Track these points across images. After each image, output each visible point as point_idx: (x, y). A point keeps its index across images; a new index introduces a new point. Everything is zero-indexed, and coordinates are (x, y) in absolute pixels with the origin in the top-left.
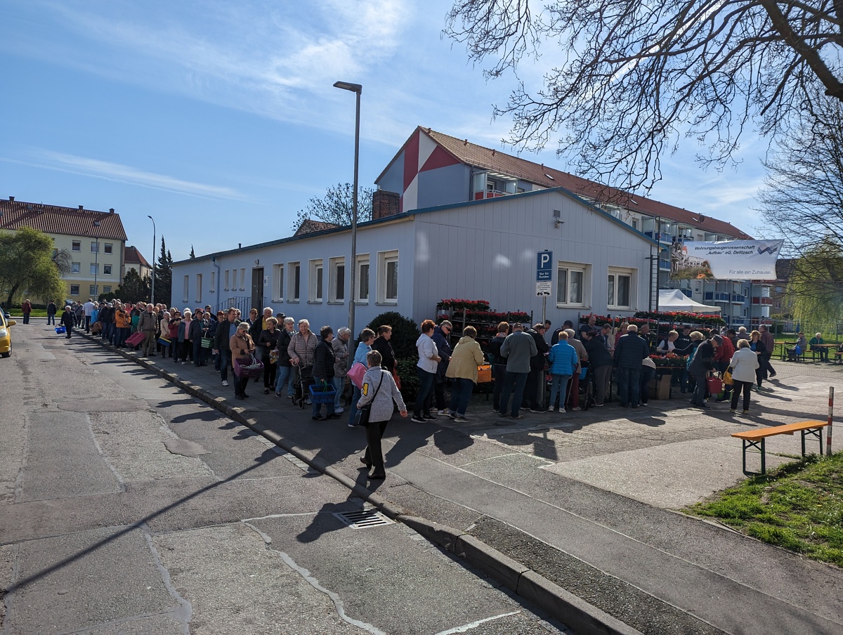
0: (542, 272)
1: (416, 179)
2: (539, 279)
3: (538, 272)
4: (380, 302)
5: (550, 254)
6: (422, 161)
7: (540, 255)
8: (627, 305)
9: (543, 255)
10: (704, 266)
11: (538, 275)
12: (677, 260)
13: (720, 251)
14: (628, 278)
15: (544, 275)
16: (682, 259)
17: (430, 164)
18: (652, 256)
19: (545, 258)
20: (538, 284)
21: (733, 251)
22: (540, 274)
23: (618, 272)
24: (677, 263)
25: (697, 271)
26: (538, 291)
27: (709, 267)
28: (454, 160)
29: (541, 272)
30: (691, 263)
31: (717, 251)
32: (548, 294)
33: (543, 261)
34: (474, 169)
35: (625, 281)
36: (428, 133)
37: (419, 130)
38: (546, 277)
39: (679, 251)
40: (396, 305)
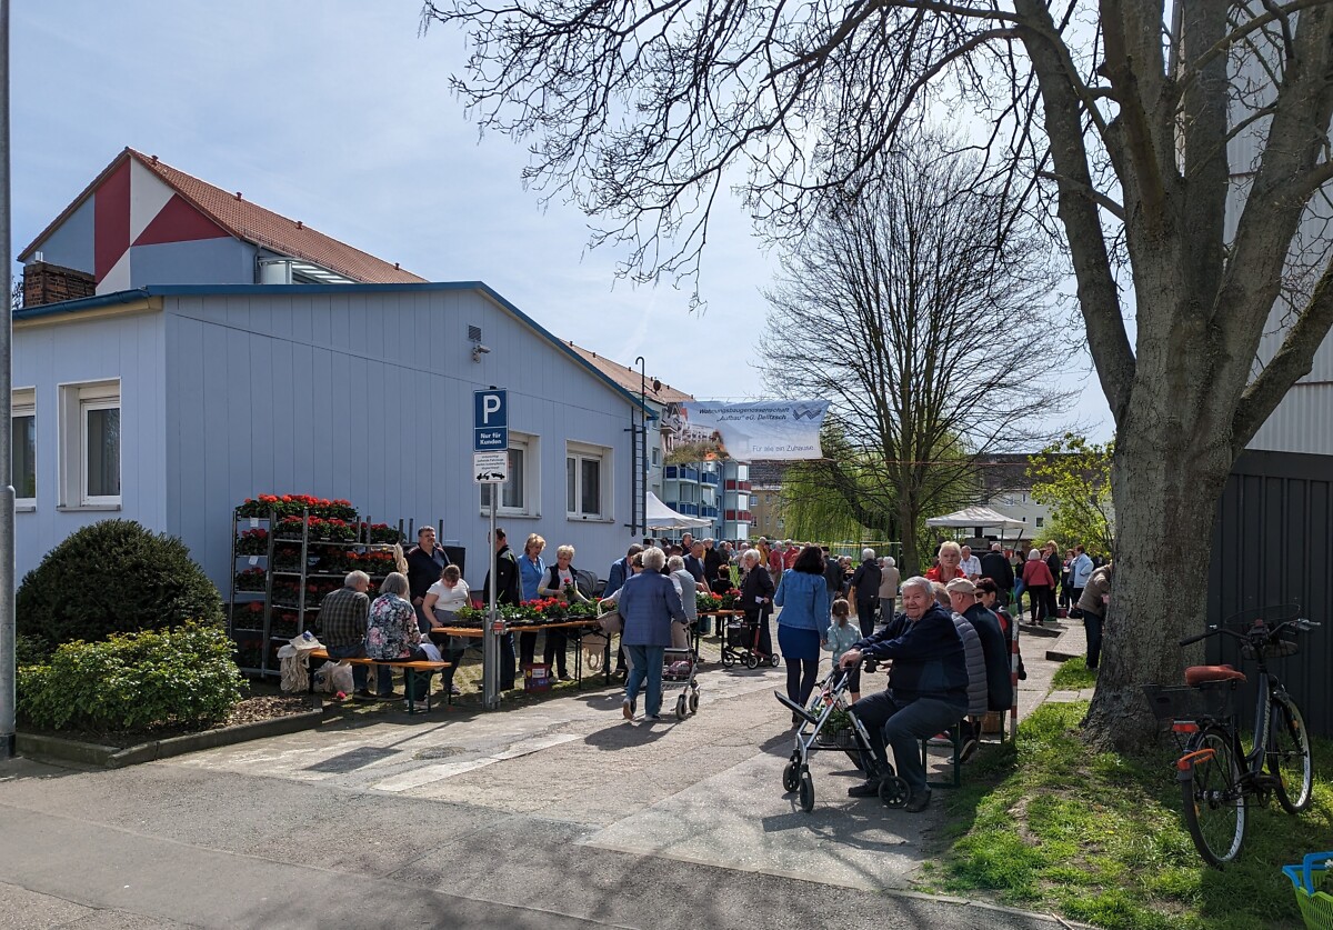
0: (486, 432)
1: (126, 257)
2: (479, 447)
3: (478, 433)
4: (70, 505)
5: (502, 395)
6: (139, 223)
7: (479, 397)
8: (597, 512)
9: (486, 398)
10: (714, 439)
11: (478, 438)
12: (671, 432)
13: (738, 415)
14: (597, 463)
15: (491, 439)
16: (679, 429)
17: (155, 233)
18: (634, 426)
19: (492, 404)
20: (478, 456)
21: (756, 414)
22: (483, 436)
23: (581, 453)
24: (671, 435)
25: (704, 448)
26: (478, 471)
27: (721, 441)
28: (216, 229)
29: (483, 431)
30: (694, 436)
31: (734, 415)
32: (502, 477)
33: (487, 410)
34: (262, 253)
35: (592, 469)
36: (151, 165)
37: (127, 157)
38: (494, 442)
39: (675, 416)
40: (118, 509)
